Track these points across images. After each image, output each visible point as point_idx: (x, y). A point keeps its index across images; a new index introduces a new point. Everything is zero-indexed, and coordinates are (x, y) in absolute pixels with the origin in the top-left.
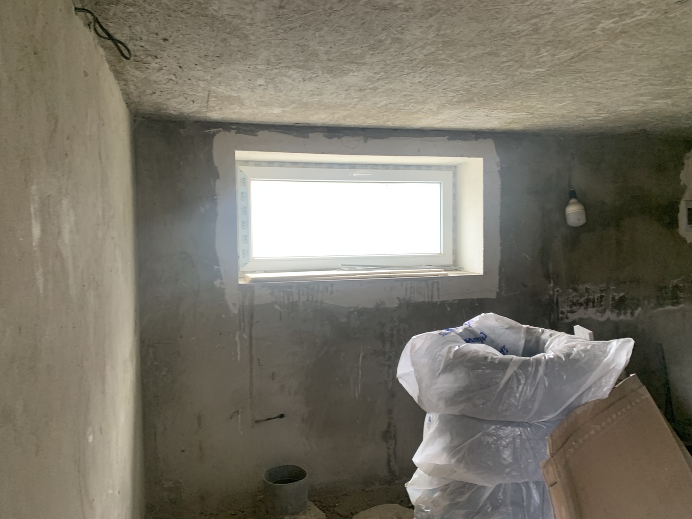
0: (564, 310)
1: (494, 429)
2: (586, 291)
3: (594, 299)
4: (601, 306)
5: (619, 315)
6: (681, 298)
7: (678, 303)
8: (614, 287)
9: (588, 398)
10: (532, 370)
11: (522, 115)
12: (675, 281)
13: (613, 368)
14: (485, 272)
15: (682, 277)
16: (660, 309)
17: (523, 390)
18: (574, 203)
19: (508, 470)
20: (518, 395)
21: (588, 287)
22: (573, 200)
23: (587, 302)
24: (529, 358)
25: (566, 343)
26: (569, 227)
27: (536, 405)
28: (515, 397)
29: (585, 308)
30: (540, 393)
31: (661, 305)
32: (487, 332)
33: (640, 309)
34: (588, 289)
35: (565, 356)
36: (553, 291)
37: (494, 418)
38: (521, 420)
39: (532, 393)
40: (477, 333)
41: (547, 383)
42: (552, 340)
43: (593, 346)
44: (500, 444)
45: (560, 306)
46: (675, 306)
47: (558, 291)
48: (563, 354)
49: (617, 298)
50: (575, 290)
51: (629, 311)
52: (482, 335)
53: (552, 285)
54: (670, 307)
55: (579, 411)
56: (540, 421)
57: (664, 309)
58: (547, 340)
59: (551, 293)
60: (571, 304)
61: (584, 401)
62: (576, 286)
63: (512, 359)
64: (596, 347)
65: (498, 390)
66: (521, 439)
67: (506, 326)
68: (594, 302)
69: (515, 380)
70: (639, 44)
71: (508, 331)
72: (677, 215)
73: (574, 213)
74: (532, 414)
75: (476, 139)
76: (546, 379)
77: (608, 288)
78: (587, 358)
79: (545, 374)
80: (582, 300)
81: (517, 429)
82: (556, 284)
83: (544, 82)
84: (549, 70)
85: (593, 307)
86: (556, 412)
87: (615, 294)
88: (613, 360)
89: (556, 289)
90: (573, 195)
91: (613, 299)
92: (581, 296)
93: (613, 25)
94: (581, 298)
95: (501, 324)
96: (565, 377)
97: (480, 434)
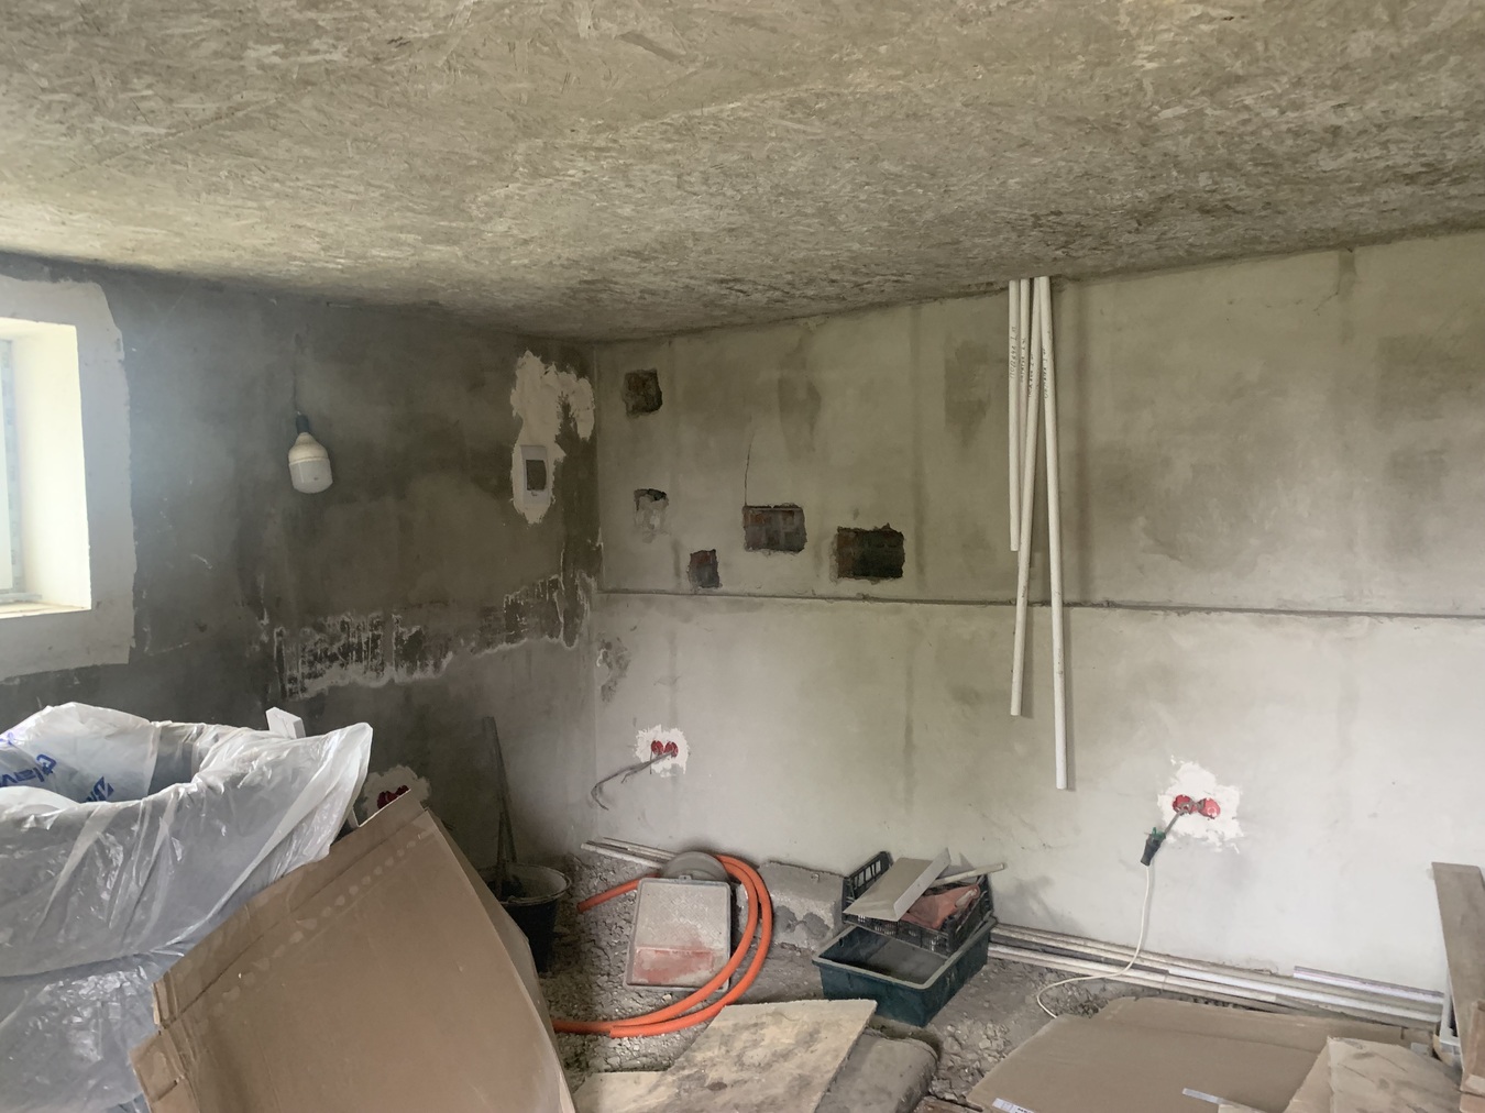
0: (297, 674)
1: (51, 993)
2: (343, 629)
3: (360, 644)
4: (374, 657)
5: (411, 671)
6: (524, 626)
7: (518, 636)
8: (399, 616)
9: (286, 865)
10: (141, 829)
11: (157, 234)
12: (511, 597)
13: (335, 788)
14: (97, 603)
15: (524, 588)
16: (488, 651)
17: (119, 885)
18: (305, 443)
19: (92, 1082)
20: (105, 896)
21: (347, 620)
22: (304, 437)
23: (346, 651)
24: (137, 802)
25: (243, 751)
26: (296, 493)
27: (157, 909)
28: (100, 901)
29: (342, 665)
30: (164, 879)
31: (489, 644)
32: (55, 753)
33: (450, 655)
34: (347, 623)
35: (224, 785)
36: (270, 633)
37: (49, 965)
38: (121, 954)
39: (141, 884)
40: (31, 758)
41: (179, 852)
42: (218, 748)
43: (294, 750)
44: (67, 1026)
45: (287, 666)
46: (513, 642)
47: (280, 634)
48: (223, 778)
49: (405, 637)
50: (320, 628)
51: (431, 662)
52: (42, 761)
53: (266, 621)
54: (504, 646)
55: (262, 899)
56: (169, 943)
57: (496, 650)
58: (208, 750)
59: (265, 638)
60: (312, 658)
61: (275, 875)
62: (321, 619)
63: (90, 814)
64: (301, 751)
65: (54, 893)
66: (122, 1001)
67: (110, 730)
68: (359, 651)
69: (99, 863)
70: (352, 116)
71: (111, 743)
72: (509, 474)
73: (306, 460)
74: (146, 932)
75: (54, 278)
76: (177, 844)
77: (388, 618)
78: (277, 779)
79: (175, 833)
80: (335, 649)
81: (110, 977)
82: (275, 619)
83: (174, 162)
84: (173, 135)
85: (359, 660)
86: (207, 913)
87: (401, 629)
88: (331, 774)
89: (276, 630)
90: (303, 424)
91: (399, 639)
92: (333, 639)
93: (276, 60)
94: (332, 644)
95: (96, 728)
96: (224, 830)
97: (13, 1015)
